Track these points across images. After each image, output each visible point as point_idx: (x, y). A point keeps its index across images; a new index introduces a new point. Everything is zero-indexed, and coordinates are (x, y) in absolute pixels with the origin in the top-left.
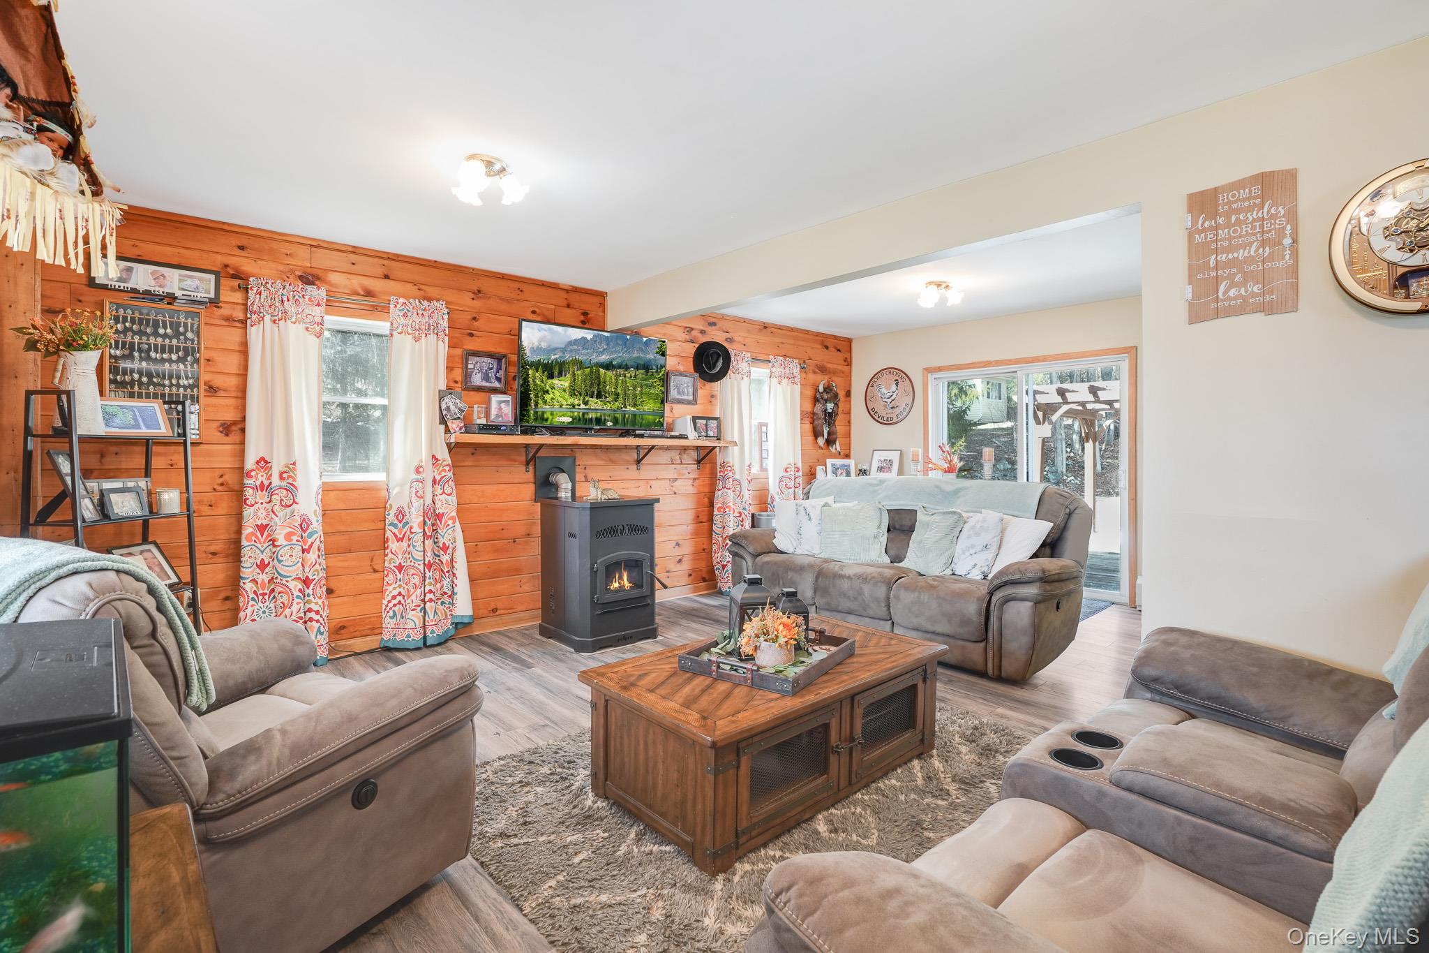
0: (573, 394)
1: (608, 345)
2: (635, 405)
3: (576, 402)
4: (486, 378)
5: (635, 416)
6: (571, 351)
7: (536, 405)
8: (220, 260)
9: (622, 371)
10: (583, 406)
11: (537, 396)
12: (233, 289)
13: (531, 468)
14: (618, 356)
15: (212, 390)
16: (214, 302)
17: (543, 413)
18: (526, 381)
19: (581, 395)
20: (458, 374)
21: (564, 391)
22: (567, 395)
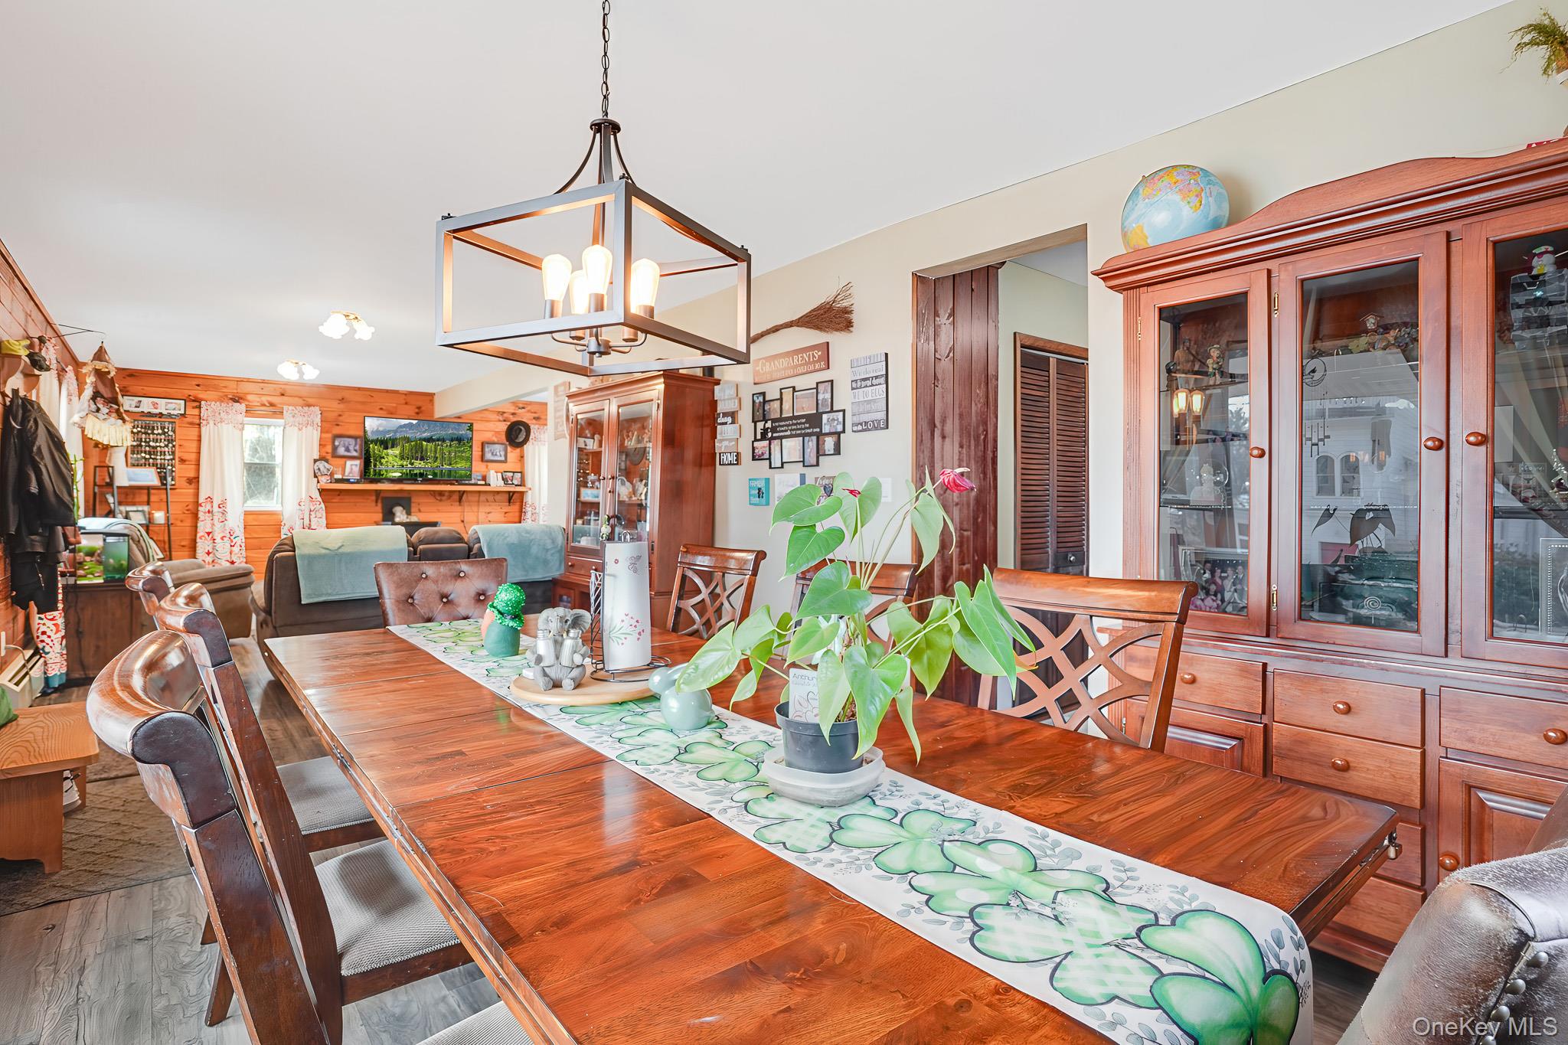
0: (402, 458)
2: (450, 464)
3: (405, 463)
4: (348, 450)
5: (450, 471)
6: (401, 431)
7: (375, 466)
8: (187, 392)
9: (440, 443)
10: (409, 466)
11: (375, 460)
12: (193, 408)
13: (377, 505)
14: (437, 433)
15: (182, 461)
16: (183, 415)
17: (381, 470)
18: (368, 452)
19: (408, 459)
20: (327, 448)
21: (396, 456)
22: (397, 459)
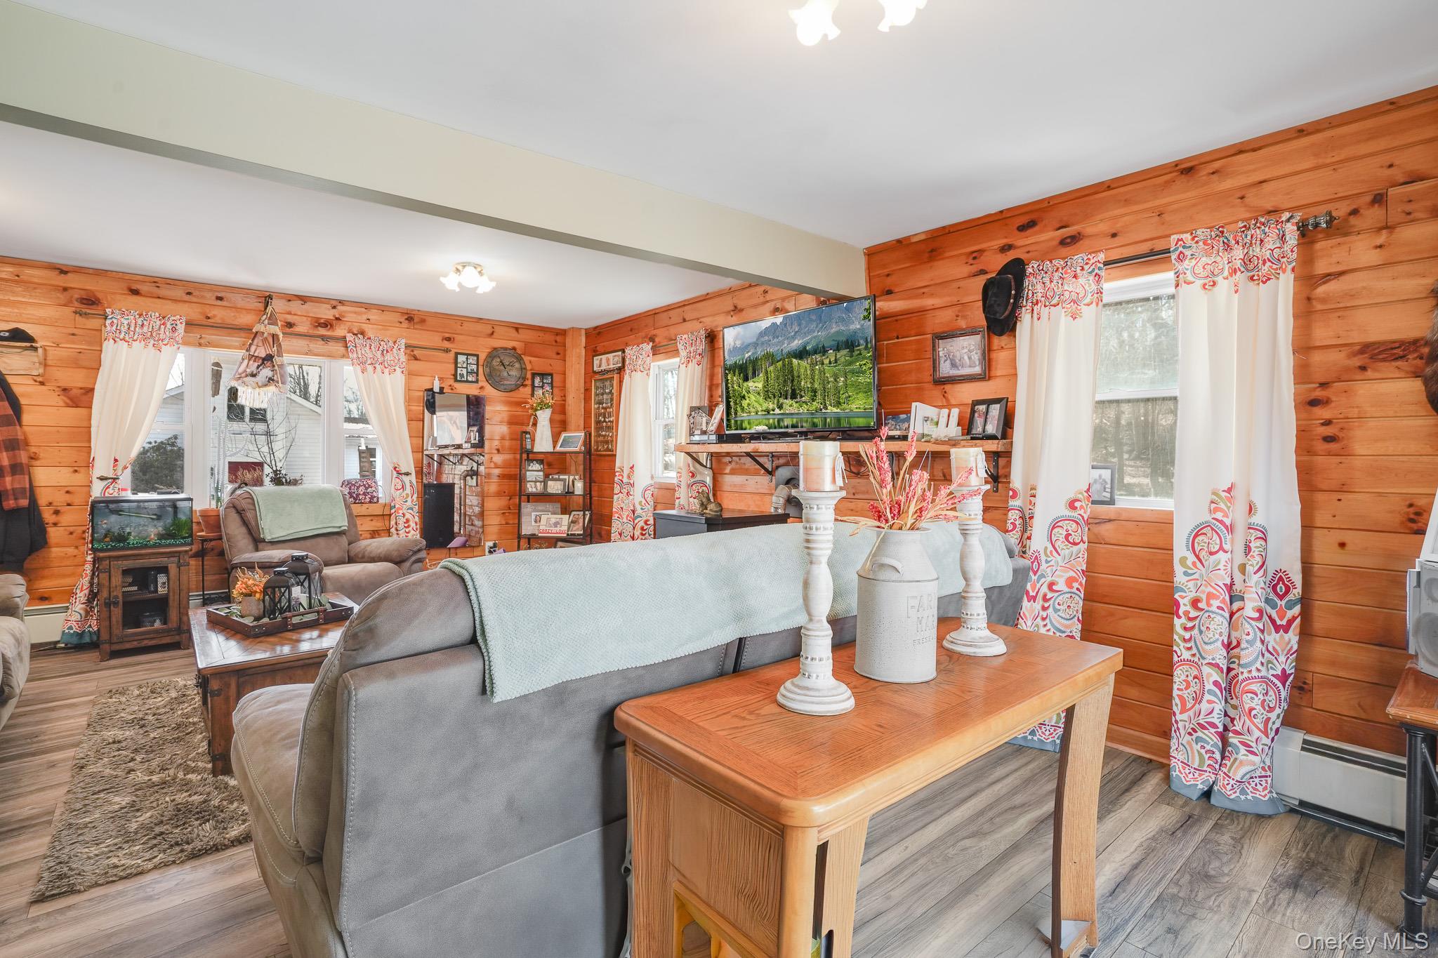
0: (767, 398)
1: (799, 325)
3: (771, 406)
6: (763, 344)
7: (736, 414)
9: (818, 357)
10: (777, 411)
11: (736, 403)
13: (774, 479)
14: (813, 336)
19: (775, 397)
21: (759, 394)
22: (761, 399)
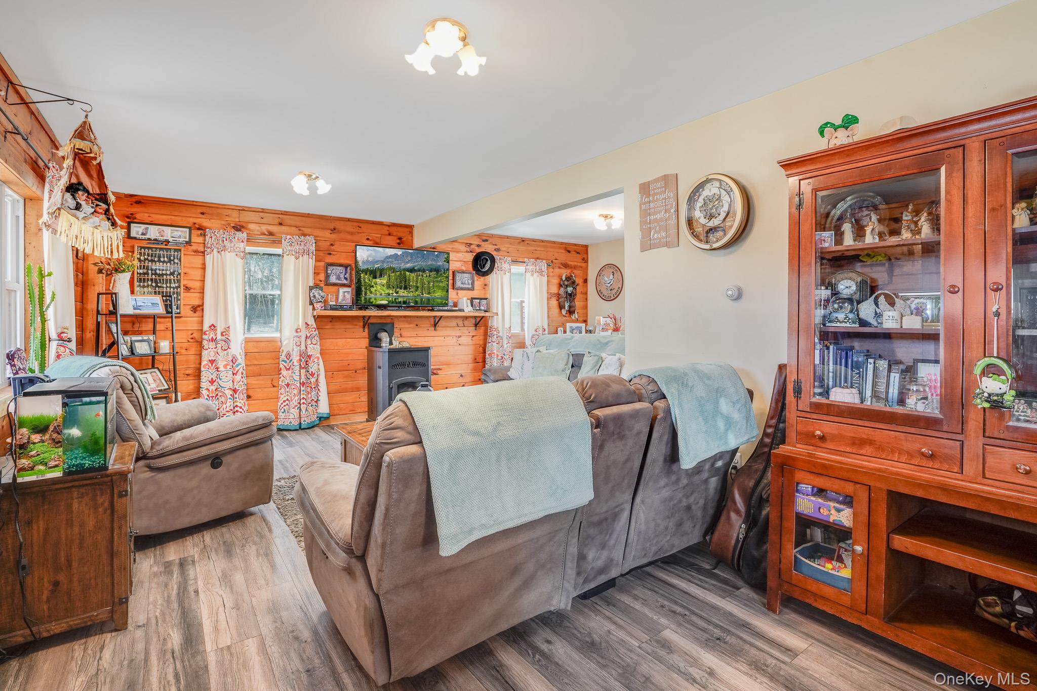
0: (389, 287)
1: (411, 257)
2: (429, 293)
3: (391, 292)
4: (338, 278)
5: (429, 300)
6: (388, 262)
7: (366, 294)
8: (192, 220)
9: (421, 273)
10: (395, 294)
11: (366, 289)
12: (198, 236)
13: (366, 330)
14: (418, 263)
15: (187, 289)
16: (189, 243)
17: (370, 298)
18: (359, 281)
19: (394, 288)
20: (322, 276)
21: (383, 286)
22: (385, 288)
